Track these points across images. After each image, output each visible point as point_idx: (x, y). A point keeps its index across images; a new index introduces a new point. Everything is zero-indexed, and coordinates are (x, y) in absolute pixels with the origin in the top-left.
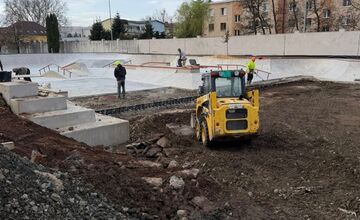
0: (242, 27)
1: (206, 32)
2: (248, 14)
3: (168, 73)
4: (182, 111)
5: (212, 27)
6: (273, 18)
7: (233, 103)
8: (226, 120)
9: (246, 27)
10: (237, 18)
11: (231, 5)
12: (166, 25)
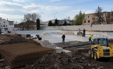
0: (96, 22)
1: (84, 23)
2: (97, 18)
3: (75, 36)
4: (83, 49)
5: (85, 22)
6: (106, 19)
7: (105, 48)
8: (103, 53)
9: (97, 22)
10: (93, 19)
11: (91, 15)
12: (70, 21)
